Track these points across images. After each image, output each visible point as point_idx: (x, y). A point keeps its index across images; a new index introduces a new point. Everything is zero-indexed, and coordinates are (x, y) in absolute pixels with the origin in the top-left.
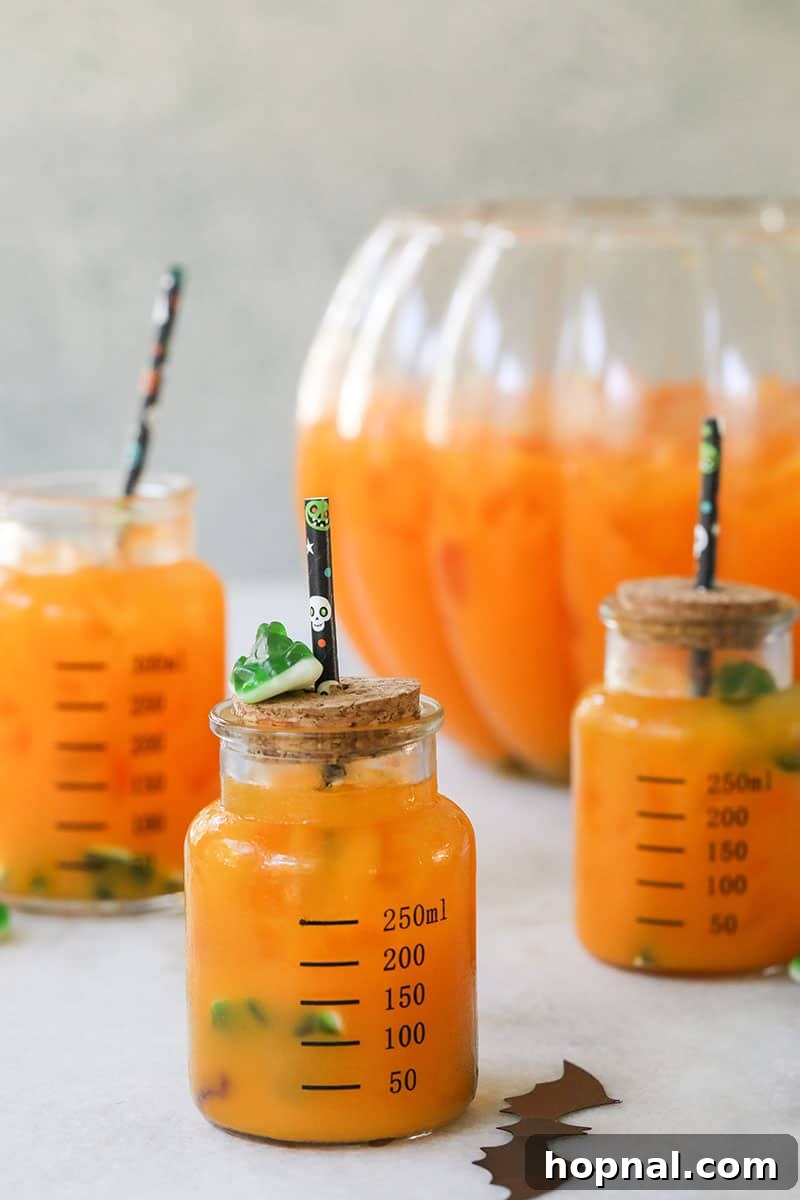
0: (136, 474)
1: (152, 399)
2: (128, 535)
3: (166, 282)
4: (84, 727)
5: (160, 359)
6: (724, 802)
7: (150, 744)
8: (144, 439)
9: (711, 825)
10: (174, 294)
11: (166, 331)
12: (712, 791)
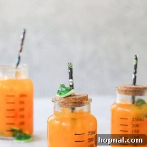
0: (18, 64)
1: (21, 51)
2: (17, 74)
3: (23, 31)
4: (10, 106)
5: (22, 44)
6: (135, 123)
7: (22, 110)
8: (19, 58)
9: (133, 127)
10: (24, 33)
11: (23, 40)
12: (133, 121)
